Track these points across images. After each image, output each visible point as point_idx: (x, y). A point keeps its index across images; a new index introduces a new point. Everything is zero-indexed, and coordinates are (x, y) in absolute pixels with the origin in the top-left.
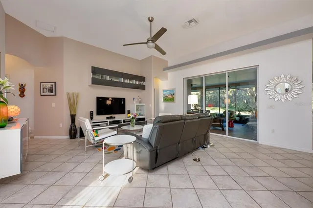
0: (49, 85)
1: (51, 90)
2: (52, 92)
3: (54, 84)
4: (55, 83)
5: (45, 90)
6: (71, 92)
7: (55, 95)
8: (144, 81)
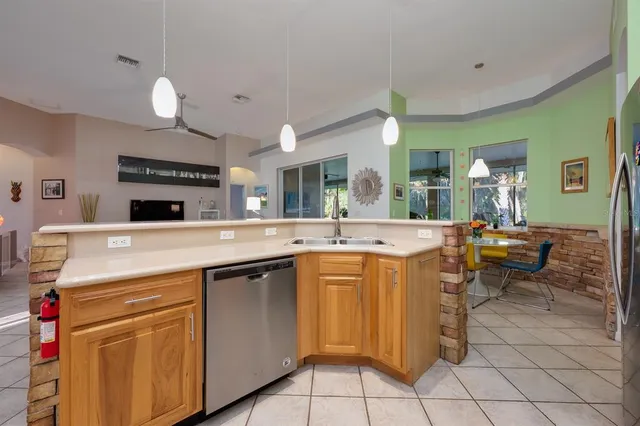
0: (54, 184)
1: (56, 191)
2: (58, 193)
3: (60, 182)
4: (63, 181)
5: (48, 191)
6: (86, 193)
7: (63, 197)
8: (218, 173)
